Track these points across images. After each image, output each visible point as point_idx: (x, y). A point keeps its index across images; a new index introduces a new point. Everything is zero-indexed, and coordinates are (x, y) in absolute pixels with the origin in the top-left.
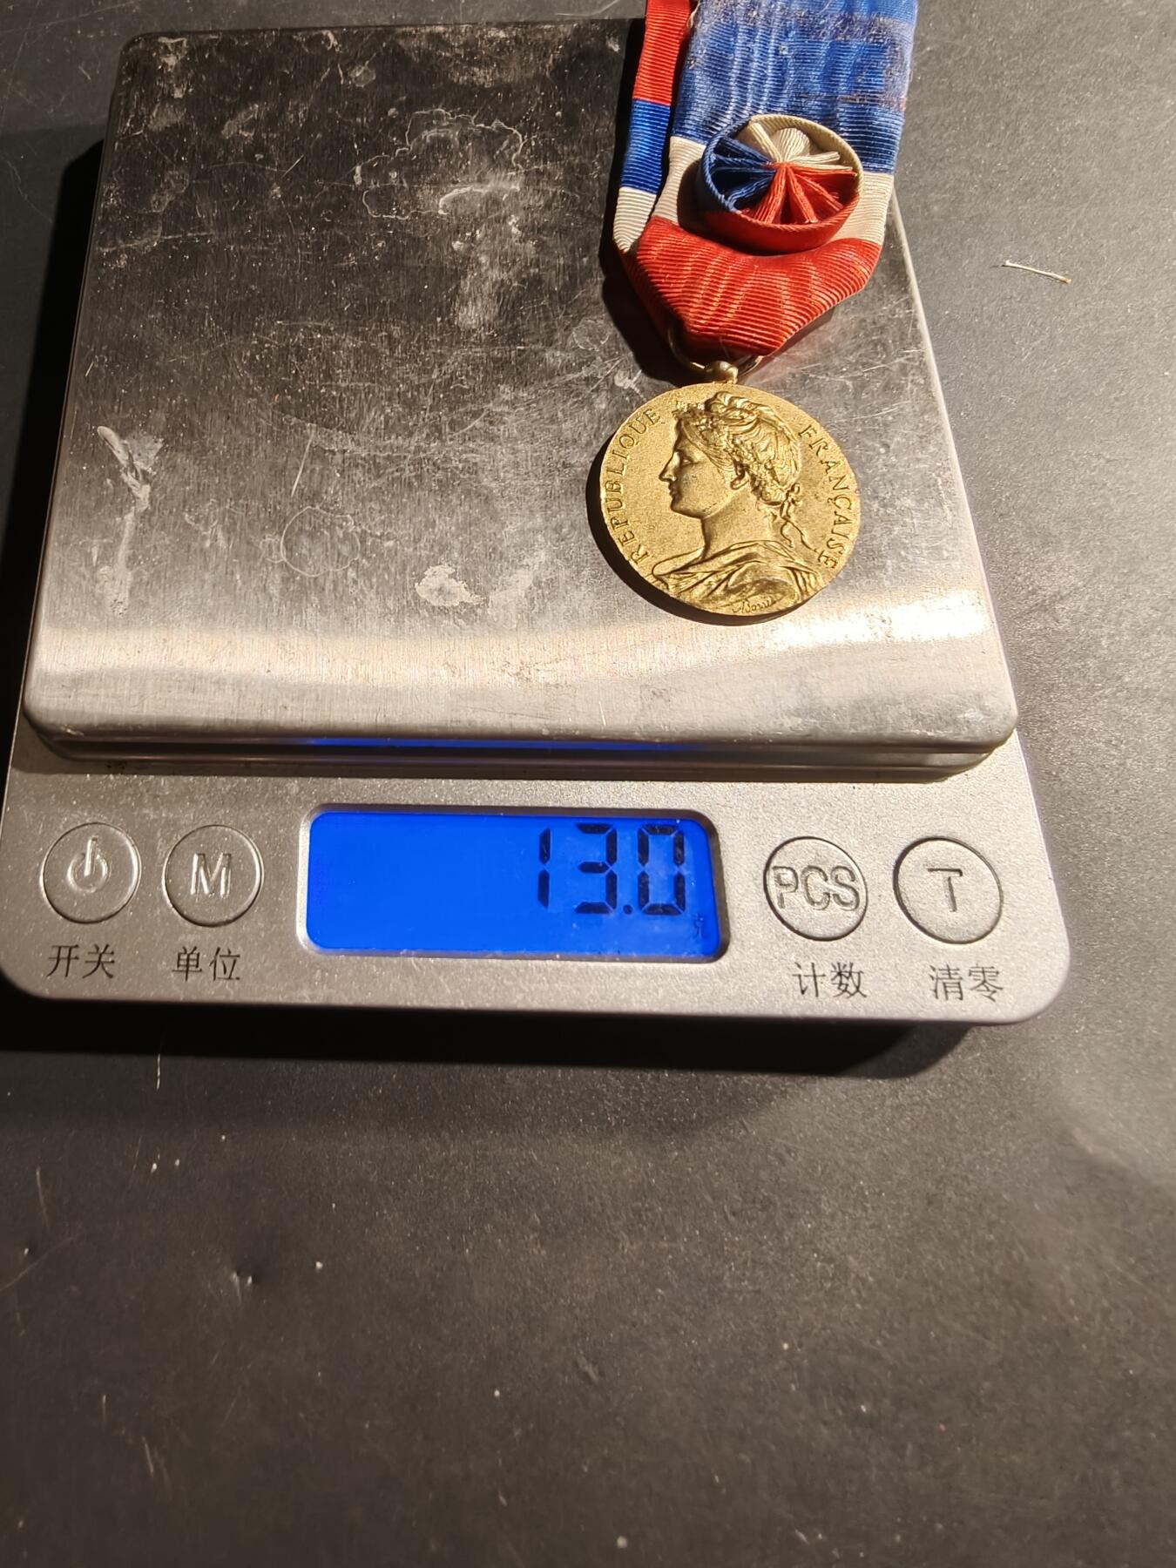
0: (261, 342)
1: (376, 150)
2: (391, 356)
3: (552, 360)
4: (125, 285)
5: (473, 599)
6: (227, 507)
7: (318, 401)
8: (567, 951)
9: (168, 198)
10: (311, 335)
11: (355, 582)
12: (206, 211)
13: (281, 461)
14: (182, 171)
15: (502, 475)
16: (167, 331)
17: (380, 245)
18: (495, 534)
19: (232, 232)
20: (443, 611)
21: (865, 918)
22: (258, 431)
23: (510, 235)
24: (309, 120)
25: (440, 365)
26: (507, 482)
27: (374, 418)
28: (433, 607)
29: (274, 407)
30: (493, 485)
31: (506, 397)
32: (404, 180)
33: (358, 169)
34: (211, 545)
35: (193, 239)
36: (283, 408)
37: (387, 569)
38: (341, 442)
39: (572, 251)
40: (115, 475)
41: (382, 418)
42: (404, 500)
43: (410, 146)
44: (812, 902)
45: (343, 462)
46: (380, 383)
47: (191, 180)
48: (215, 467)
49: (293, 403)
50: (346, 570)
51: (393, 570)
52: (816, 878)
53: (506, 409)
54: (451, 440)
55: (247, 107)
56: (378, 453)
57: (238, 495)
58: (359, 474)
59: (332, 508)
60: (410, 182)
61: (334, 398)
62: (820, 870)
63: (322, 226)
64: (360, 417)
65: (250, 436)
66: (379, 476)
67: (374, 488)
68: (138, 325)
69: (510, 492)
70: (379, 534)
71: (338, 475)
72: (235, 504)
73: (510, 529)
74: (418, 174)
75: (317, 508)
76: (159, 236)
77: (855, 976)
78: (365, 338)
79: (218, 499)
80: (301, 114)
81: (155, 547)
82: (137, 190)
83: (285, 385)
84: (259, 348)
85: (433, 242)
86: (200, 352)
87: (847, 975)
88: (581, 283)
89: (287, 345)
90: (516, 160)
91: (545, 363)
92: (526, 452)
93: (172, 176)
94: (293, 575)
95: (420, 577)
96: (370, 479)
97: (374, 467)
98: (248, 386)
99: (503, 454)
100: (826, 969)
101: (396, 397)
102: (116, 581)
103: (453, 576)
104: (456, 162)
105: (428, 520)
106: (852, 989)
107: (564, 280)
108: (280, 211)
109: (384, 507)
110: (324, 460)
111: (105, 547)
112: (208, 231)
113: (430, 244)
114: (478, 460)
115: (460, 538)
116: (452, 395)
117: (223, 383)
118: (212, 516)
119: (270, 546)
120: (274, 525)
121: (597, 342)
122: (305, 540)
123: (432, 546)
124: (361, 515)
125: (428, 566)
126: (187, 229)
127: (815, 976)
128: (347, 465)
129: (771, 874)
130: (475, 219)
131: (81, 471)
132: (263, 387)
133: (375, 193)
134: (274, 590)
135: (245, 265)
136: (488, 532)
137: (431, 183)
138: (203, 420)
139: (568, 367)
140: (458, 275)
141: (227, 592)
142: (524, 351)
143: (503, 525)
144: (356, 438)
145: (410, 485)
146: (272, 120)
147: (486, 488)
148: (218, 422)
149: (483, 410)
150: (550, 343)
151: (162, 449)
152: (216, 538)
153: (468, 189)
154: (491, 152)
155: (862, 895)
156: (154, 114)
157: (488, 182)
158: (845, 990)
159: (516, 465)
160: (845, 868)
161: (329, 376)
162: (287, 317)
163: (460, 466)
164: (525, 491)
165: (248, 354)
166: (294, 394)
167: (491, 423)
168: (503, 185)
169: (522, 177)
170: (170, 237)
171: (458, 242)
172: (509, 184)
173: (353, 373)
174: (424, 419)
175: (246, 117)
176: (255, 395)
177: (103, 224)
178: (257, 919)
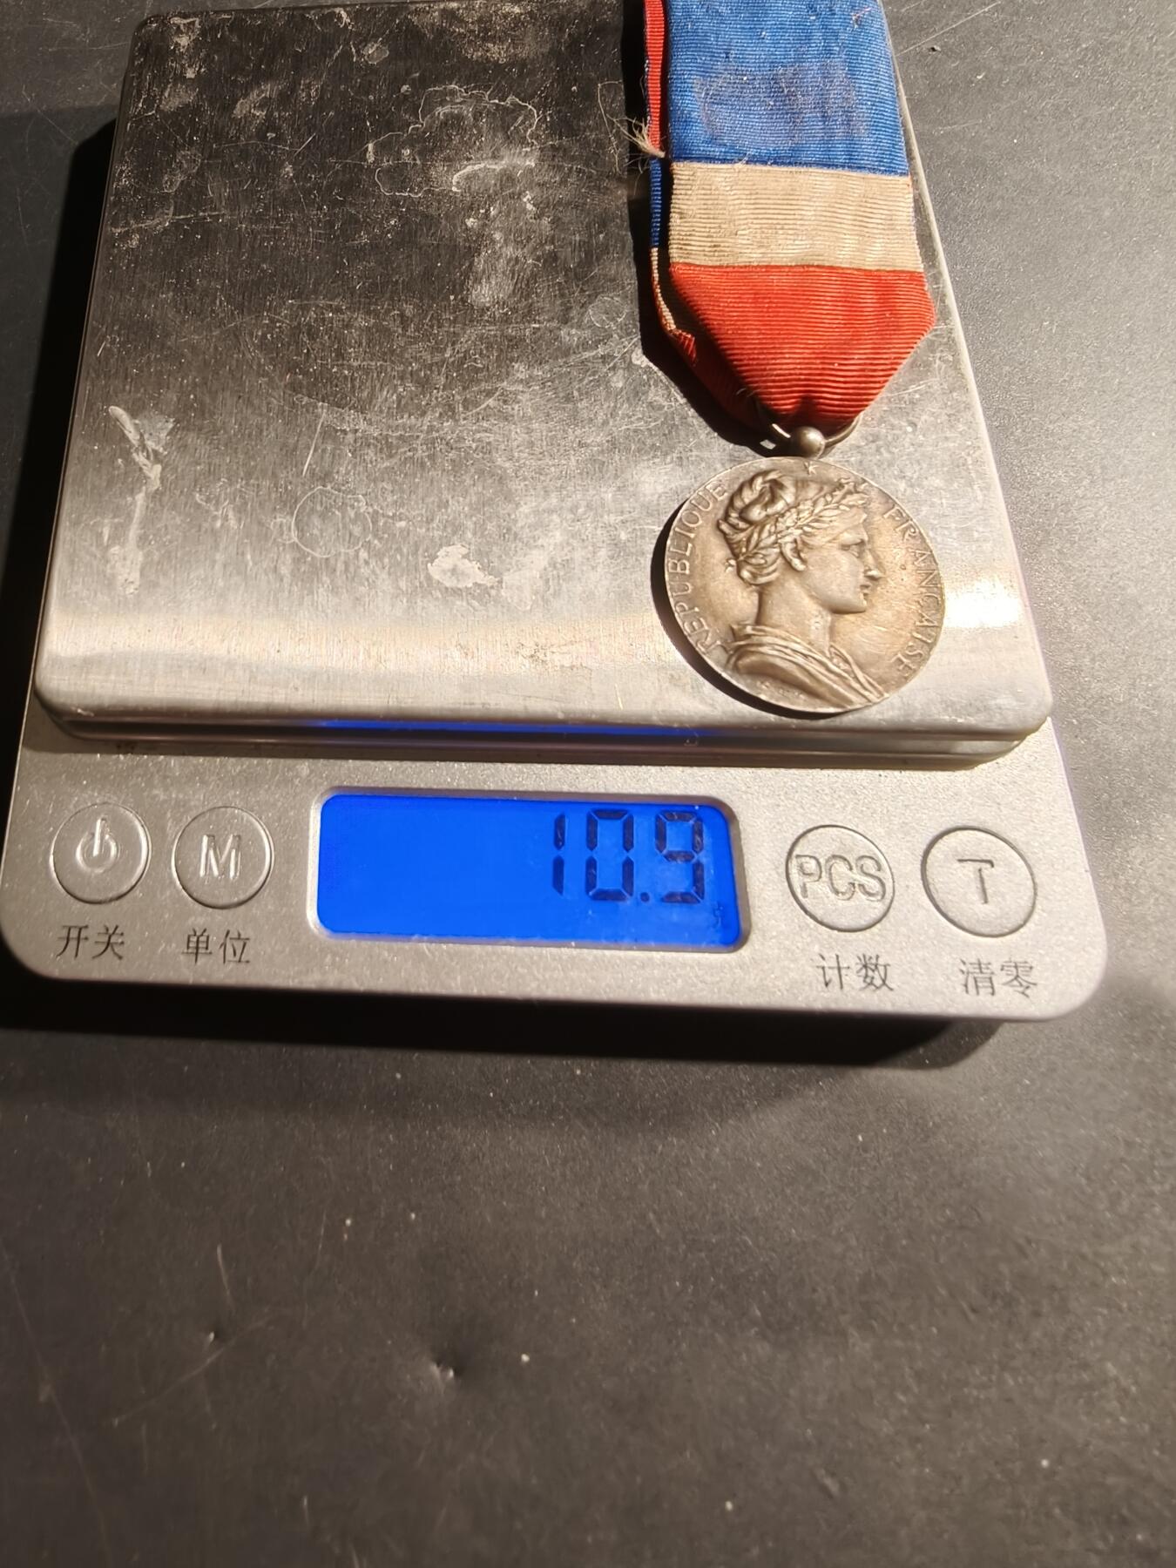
0: (272, 321)
1: (389, 126)
2: (403, 335)
3: (568, 338)
4: (136, 263)
5: (488, 580)
6: (238, 486)
7: (330, 380)
8: (583, 938)
9: (180, 178)
10: (323, 314)
11: (367, 563)
12: (218, 189)
13: (291, 441)
14: (194, 151)
15: (516, 454)
16: (178, 311)
17: (392, 223)
18: (509, 515)
19: (245, 210)
20: (456, 592)
21: (891, 910)
22: (269, 410)
23: (524, 211)
24: (321, 98)
25: (454, 344)
26: (522, 462)
27: (387, 397)
28: (447, 588)
29: (285, 386)
30: (507, 465)
31: (521, 376)
32: (417, 157)
33: (370, 146)
34: (222, 525)
35: (205, 218)
36: (295, 388)
37: (399, 550)
38: (353, 422)
39: (588, 227)
40: (126, 454)
41: (394, 397)
42: (417, 480)
43: (423, 123)
44: (837, 892)
45: (355, 441)
46: (393, 362)
47: (203, 160)
48: (226, 445)
49: (305, 383)
50: (357, 552)
51: (405, 550)
52: (840, 867)
53: (520, 388)
54: (465, 419)
55: (259, 85)
56: (390, 433)
57: (249, 475)
58: (370, 454)
59: (343, 488)
60: (424, 160)
61: (346, 377)
62: (845, 859)
63: (334, 204)
64: (372, 396)
65: (261, 415)
66: (391, 456)
67: (386, 468)
68: (149, 306)
69: (524, 472)
70: (391, 514)
71: (350, 455)
72: (247, 484)
73: (524, 509)
74: (432, 151)
75: (329, 488)
76: (170, 216)
77: (881, 969)
78: (377, 315)
79: (229, 479)
80: (313, 93)
81: (166, 527)
82: (148, 172)
83: (297, 365)
84: (270, 328)
85: (446, 219)
86: (211, 331)
87: (873, 967)
88: (598, 259)
89: (299, 324)
90: (531, 136)
91: (561, 342)
92: (541, 432)
93: (183, 156)
94: (305, 555)
95: (432, 558)
96: (382, 458)
97: (386, 447)
98: (259, 365)
99: (518, 434)
100: (851, 961)
101: (408, 376)
102: (127, 562)
103: (466, 556)
104: (469, 139)
105: (441, 500)
106: (878, 982)
107: (580, 257)
108: (292, 190)
109: (397, 488)
110: (335, 439)
111: (116, 527)
112: (220, 211)
113: (443, 222)
114: (491, 439)
115: (474, 519)
116: (465, 374)
117: (234, 362)
118: (223, 496)
119: (281, 525)
120: (285, 505)
121: (613, 319)
122: (316, 521)
123: (445, 527)
124: (372, 495)
125: (441, 546)
126: (199, 208)
127: (839, 969)
128: (358, 444)
129: (794, 863)
130: (489, 196)
131: (92, 451)
132: (274, 366)
133: (388, 170)
134: (285, 570)
135: (256, 246)
136: (502, 512)
137: (445, 160)
138: (214, 399)
139: (584, 346)
140: (472, 252)
141: (239, 573)
142: (539, 329)
143: (518, 505)
144: (368, 417)
145: (423, 465)
146: (285, 99)
147: (501, 468)
148: (229, 402)
149: (497, 389)
150: (565, 320)
151: (173, 429)
152: (227, 518)
153: (482, 165)
154: (505, 128)
155: (889, 885)
156: (166, 94)
157: (502, 158)
158: (871, 983)
159: (531, 444)
160: (871, 858)
161: (340, 355)
162: (299, 296)
163: (474, 445)
164: (540, 471)
165: (260, 334)
166: (306, 373)
167: (505, 402)
168: (518, 161)
169: (537, 153)
170: (182, 217)
171: (471, 219)
172: (525, 160)
173: (365, 352)
174: (437, 398)
175: (258, 95)
176: (266, 374)
177: (115, 204)
178: (267, 902)
